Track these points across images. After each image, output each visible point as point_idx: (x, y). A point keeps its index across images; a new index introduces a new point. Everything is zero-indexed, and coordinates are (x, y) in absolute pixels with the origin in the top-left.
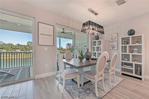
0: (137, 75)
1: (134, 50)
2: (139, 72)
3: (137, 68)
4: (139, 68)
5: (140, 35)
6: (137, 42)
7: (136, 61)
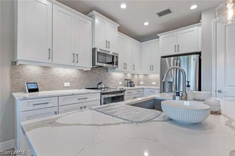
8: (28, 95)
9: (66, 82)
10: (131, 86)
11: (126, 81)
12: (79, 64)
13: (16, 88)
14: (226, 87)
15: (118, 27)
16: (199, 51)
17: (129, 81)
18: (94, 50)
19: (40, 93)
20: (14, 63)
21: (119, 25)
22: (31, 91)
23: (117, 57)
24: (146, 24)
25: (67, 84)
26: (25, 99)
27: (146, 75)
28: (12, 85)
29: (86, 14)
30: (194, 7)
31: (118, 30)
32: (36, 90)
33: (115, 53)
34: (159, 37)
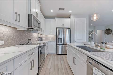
10: (42, 41)
11: (39, 38)
16: (70, 27)
17: (41, 38)
18: (30, 15)
21: (41, 6)
24: (52, 11)
27: (46, 35)
30: (70, 12)
33: (39, 21)
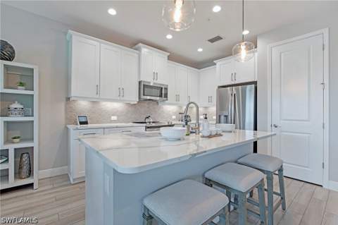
0: (21, 178)
1: (13, 106)
2: (25, 169)
3: (21, 158)
4: (25, 157)
5: (31, 67)
6: (21, 84)
7: (18, 140)
8: (79, 126)
9: (113, 115)
11: (181, 116)
12: (124, 98)
13: (70, 120)
14: (282, 121)
15: (168, 56)
18: (140, 83)
19: (89, 125)
20: (68, 99)
21: (169, 54)
22: (81, 123)
23: (166, 89)
24: (200, 50)
25: (114, 118)
26: (77, 129)
27: (206, 108)
28: (66, 118)
29: (131, 48)
30: (246, 32)
31: (168, 59)
32: (86, 123)
33: (163, 85)
34: (215, 64)
